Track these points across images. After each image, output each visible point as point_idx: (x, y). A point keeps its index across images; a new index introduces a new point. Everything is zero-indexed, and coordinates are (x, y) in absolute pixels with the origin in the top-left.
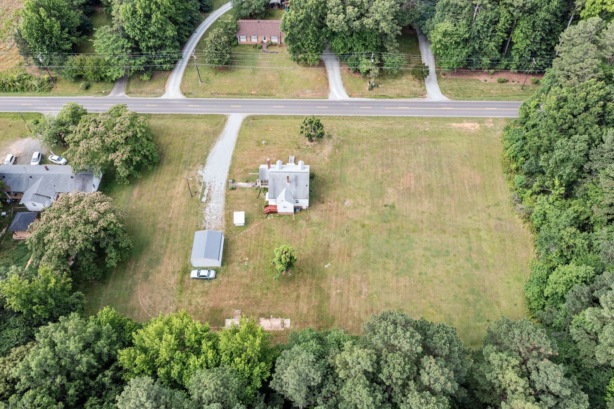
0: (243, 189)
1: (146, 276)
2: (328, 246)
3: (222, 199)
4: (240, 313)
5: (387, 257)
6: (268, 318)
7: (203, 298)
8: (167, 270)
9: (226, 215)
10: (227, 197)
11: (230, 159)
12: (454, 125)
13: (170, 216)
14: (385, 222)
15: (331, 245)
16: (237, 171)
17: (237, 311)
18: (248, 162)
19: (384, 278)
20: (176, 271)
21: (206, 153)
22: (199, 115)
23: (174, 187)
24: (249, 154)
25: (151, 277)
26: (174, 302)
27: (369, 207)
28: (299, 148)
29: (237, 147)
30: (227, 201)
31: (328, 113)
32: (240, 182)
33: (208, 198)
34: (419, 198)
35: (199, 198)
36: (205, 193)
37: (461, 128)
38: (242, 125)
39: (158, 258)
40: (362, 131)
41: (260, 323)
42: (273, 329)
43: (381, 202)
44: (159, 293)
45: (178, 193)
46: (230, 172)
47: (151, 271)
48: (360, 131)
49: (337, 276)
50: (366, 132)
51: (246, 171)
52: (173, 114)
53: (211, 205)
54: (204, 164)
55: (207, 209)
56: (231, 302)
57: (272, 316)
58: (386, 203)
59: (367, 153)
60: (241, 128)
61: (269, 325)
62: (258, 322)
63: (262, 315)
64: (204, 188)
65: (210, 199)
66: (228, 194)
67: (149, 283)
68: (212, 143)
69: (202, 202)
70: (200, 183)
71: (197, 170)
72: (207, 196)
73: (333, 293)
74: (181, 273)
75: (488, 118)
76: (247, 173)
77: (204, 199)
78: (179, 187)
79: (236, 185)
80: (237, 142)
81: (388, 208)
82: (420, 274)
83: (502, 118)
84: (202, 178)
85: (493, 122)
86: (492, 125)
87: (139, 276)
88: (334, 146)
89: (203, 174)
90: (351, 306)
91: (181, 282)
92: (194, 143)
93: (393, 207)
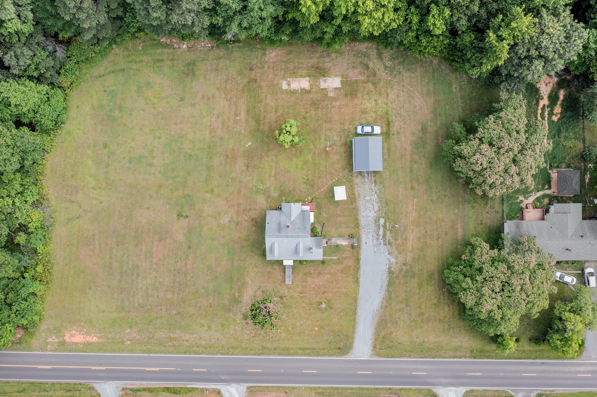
0: (341, 236)
1: (424, 130)
2: (248, 166)
3: (362, 222)
4: (329, 93)
5: (190, 155)
6: (302, 89)
7: (365, 107)
8: (405, 136)
9: (355, 202)
10: (357, 225)
11: (361, 280)
12: (95, 339)
13: (415, 200)
14: (189, 196)
15: (245, 168)
16: (351, 262)
17: (331, 94)
18: (339, 275)
19: (194, 132)
20: (396, 135)
21: (391, 289)
22: (410, 357)
23: (419, 239)
24: (339, 288)
25: (419, 128)
26: (392, 103)
27: (204, 215)
28: (281, 297)
29: (356, 300)
30: (357, 219)
31: (247, 360)
32: (346, 245)
33: (378, 223)
34: (151, 227)
35: (388, 224)
36: (382, 229)
37: (88, 334)
38: (353, 338)
39: (417, 149)
40: (206, 328)
41: (309, 84)
42: (297, 79)
43: (191, 222)
44: (408, 111)
45: (412, 230)
46: (358, 260)
47: (421, 135)
48: (209, 327)
49: (240, 134)
50: (202, 325)
51: (339, 262)
53: (372, 214)
54: (390, 272)
55: (376, 208)
56: (338, 103)
57: (299, 91)
58: (187, 220)
59: (202, 291)
60: (353, 332)
61: (301, 83)
62: (311, 85)
63: (308, 92)
64: (384, 236)
65: (376, 222)
66: (356, 229)
67: (419, 121)
68: (386, 306)
69: (383, 217)
70: (390, 244)
71: (396, 263)
72: (379, 225)
73: (243, 116)
74: (391, 133)
76: (338, 259)
77: (382, 221)
78: (413, 240)
79: (349, 241)
80: (356, 309)
81: (184, 214)
82: (160, 138)
84: (389, 251)
85: (47, 344)
86: (50, 340)
87: (431, 128)
88: (240, 302)
89: (389, 256)
90: (227, 103)
91: (389, 123)
92: (407, 305)
93: (180, 215)
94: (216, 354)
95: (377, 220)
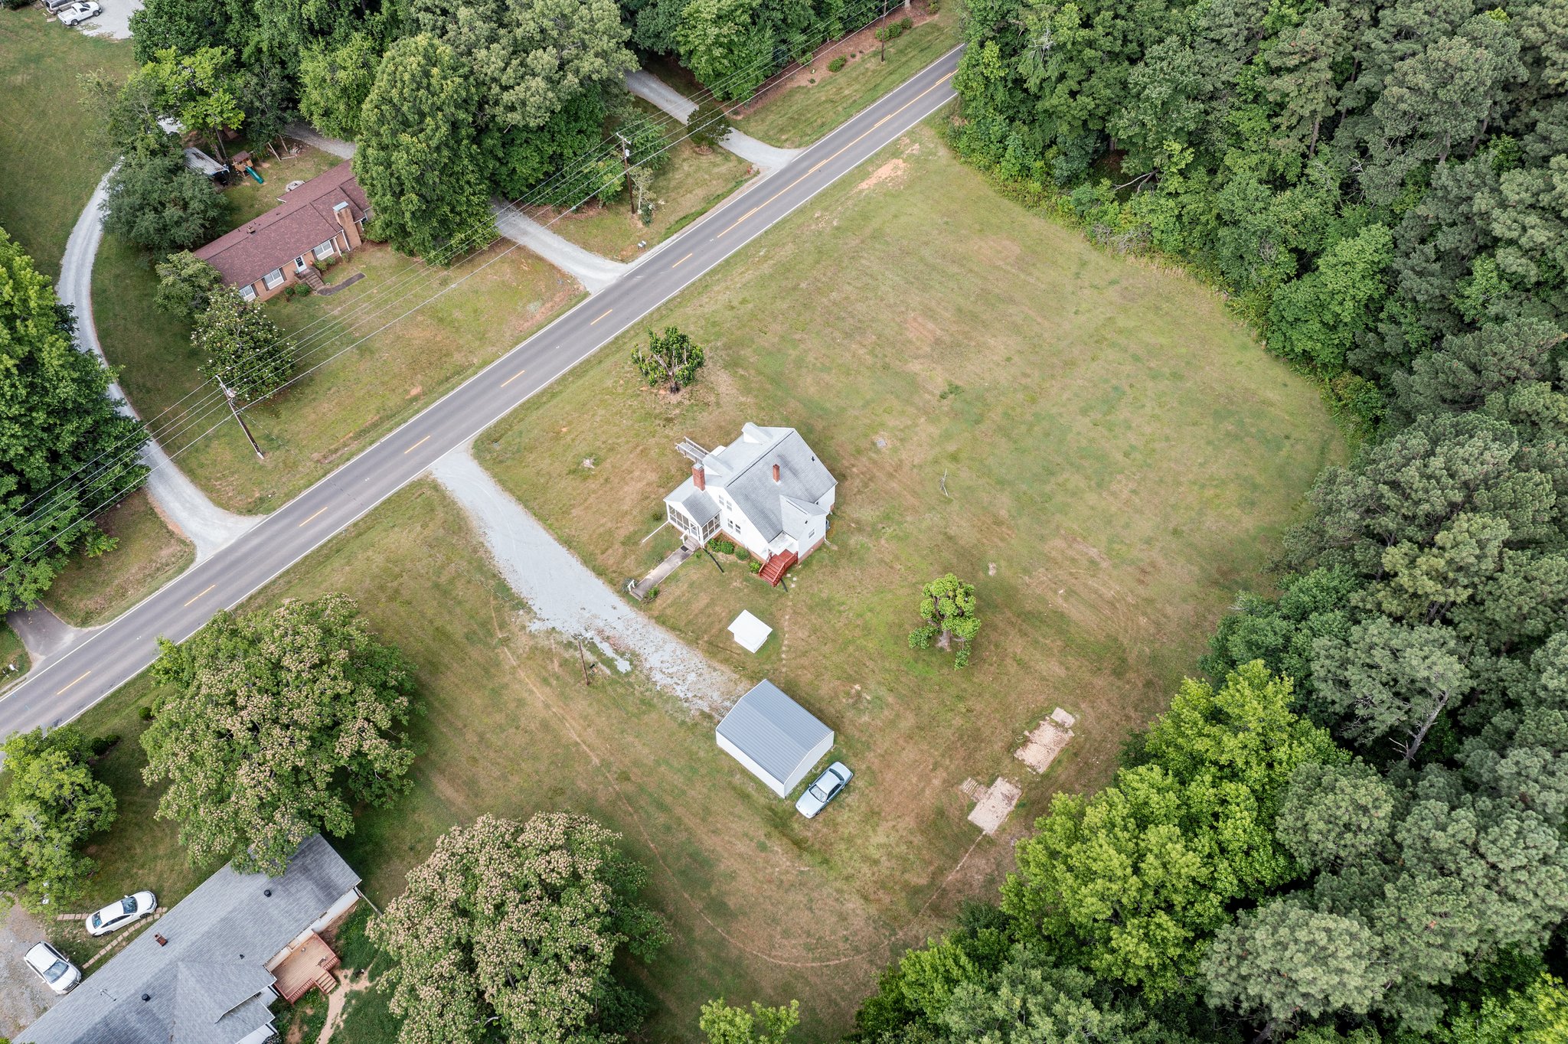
0: (672, 578)
1: (718, 908)
2: (950, 538)
3: (659, 633)
4: (974, 783)
5: (1052, 474)
6: (1026, 742)
7: (880, 830)
8: (741, 855)
9: (707, 651)
10: (661, 620)
11: (562, 551)
12: (864, 185)
13: (596, 761)
14: (977, 422)
15: (952, 532)
16: (610, 559)
17: (967, 786)
18: (609, 525)
19: (1092, 508)
20: (763, 838)
21: (492, 582)
22: (355, 525)
23: (521, 703)
24: (587, 508)
25: (732, 902)
26: (839, 891)
27: (923, 420)
28: (669, 420)
29: (541, 517)
30: (673, 628)
31: (628, 319)
32: (646, 572)
33: (628, 656)
34: (973, 343)
35: (608, 672)
36: (609, 652)
37: (882, 184)
38: (487, 469)
39: (690, 855)
40: (735, 303)
41: (1027, 763)
42: (1057, 750)
43: (927, 397)
44: (791, 909)
45: (547, 706)
46: (600, 572)
47: (714, 892)
48: (733, 308)
49: (1026, 571)
50: (744, 301)
51: (630, 541)
52: (287, 572)
53: (653, 660)
54: (520, 604)
55: (657, 677)
56: (936, 782)
57: (1026, 733)
58: (938, 392)
59: (797, 337)
60: (495, 476)
61: (1044, 750)
62: (1021, 764)
63: (1011, 748)
64: (593, 647)
65: (634, 654)
66: (656, 613)
67: (744, 914)
68: (475, 551)
69: (627, 674)
70: (569, 645)
71: (523, 628)
72: (622, 655)
73: (1059, 600)
74: (775, 834)
75: (899, 139)
76: (636, 543)
77: (623, 666)
78: (531, 692)
79: (648, 583)
80: (526, 507)
81: (951, 396)
82: (1126, 455)
83: (918, 125)
84: (560, 633)
85: (914, 142)
86: (917, 146)
87: (705, 925)
88: (725, 367)
89: (549, 625)
90: (1109, 594)
91: (800, 848)
92: (437, 586)
93: (955, 389)
94: (682, 292)
95: (634, 658)
